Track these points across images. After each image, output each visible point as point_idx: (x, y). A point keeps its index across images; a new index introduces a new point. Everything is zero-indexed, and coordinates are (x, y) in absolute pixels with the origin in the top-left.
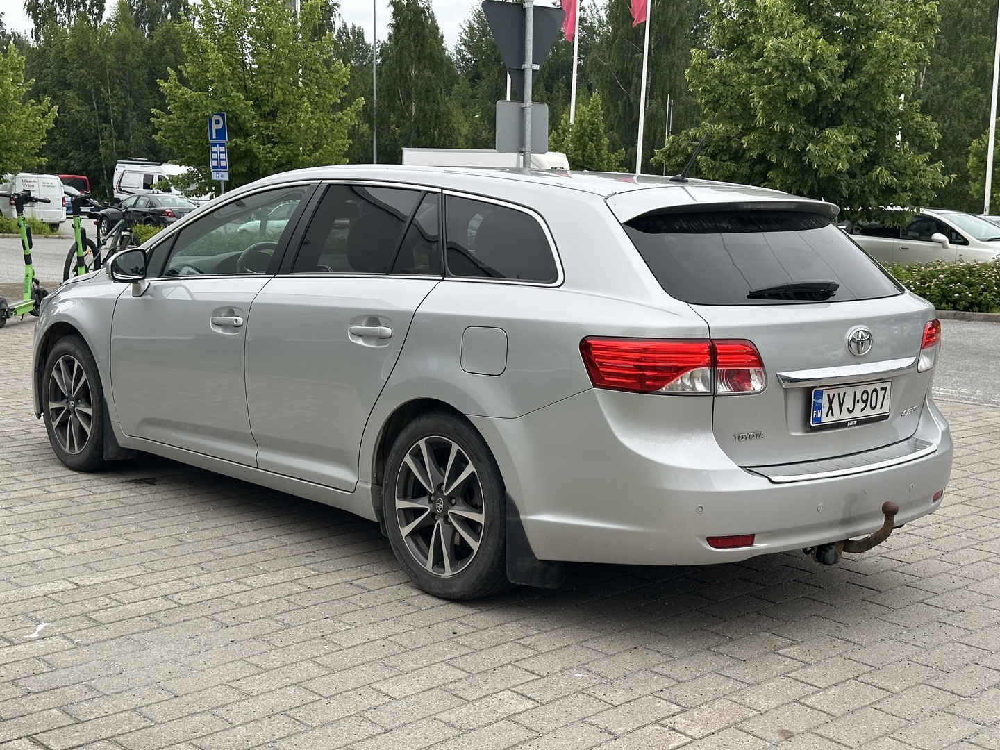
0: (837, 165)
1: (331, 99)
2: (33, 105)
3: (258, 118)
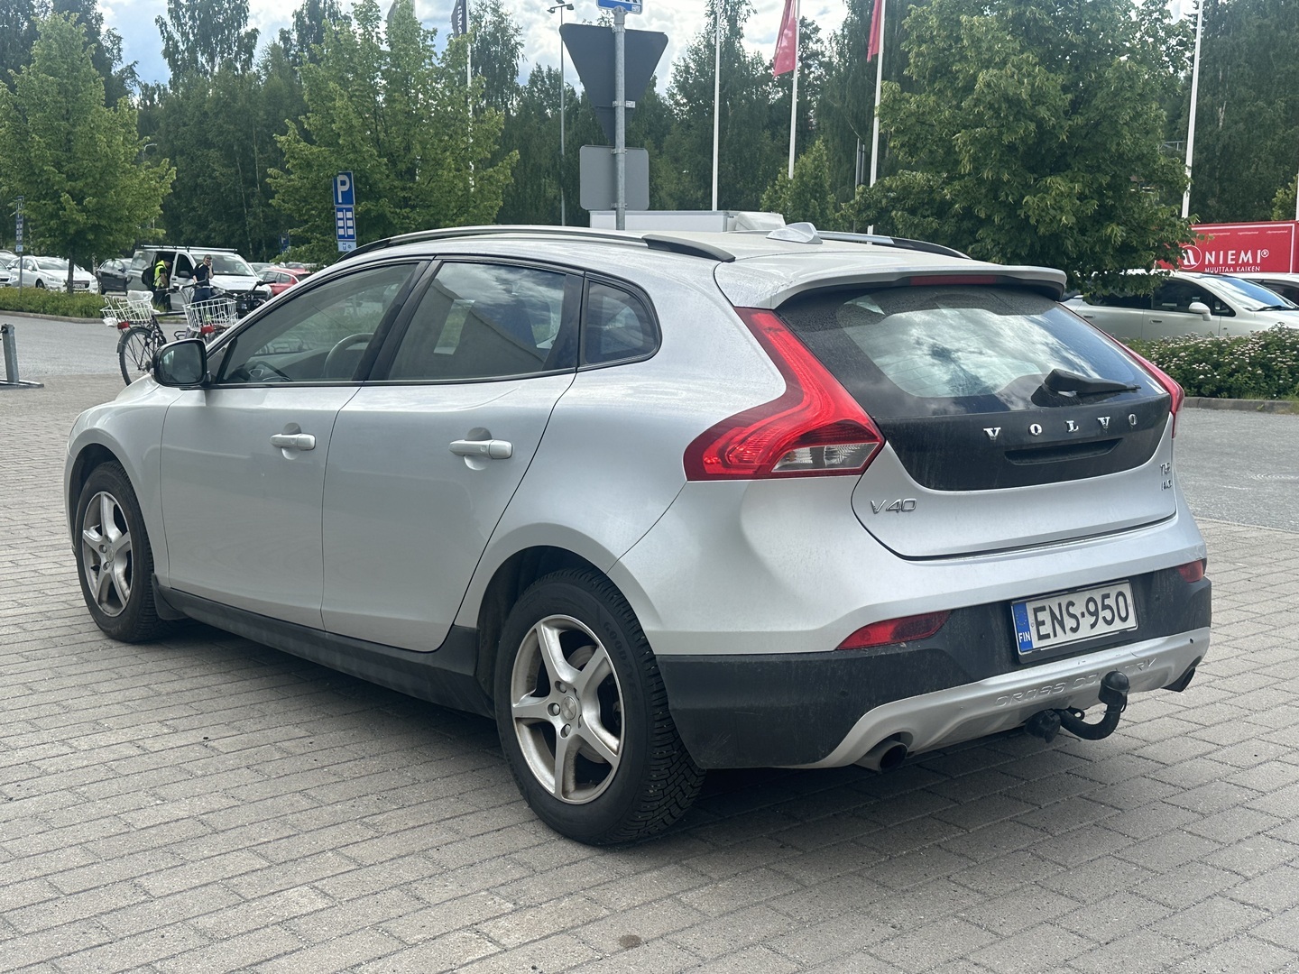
0: (1061, 219)
1: (479, 153)
2: (148, 167)
3: (392, 176)
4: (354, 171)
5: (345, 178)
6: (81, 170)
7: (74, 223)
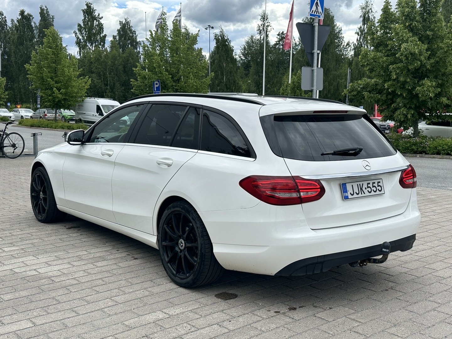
0: (430, 95)
1: (201, 74)
2: (82, 79)
3: (172, 82)
4: (160, 80)
5: (157, 82)
6: (60, 80)
7: (58, 98)
